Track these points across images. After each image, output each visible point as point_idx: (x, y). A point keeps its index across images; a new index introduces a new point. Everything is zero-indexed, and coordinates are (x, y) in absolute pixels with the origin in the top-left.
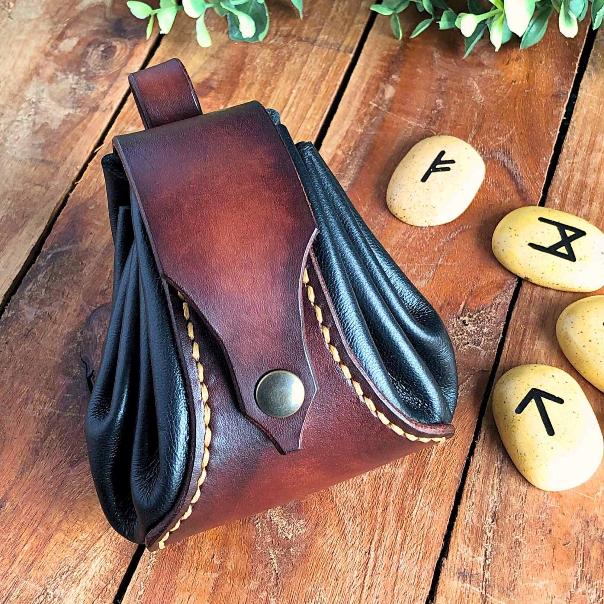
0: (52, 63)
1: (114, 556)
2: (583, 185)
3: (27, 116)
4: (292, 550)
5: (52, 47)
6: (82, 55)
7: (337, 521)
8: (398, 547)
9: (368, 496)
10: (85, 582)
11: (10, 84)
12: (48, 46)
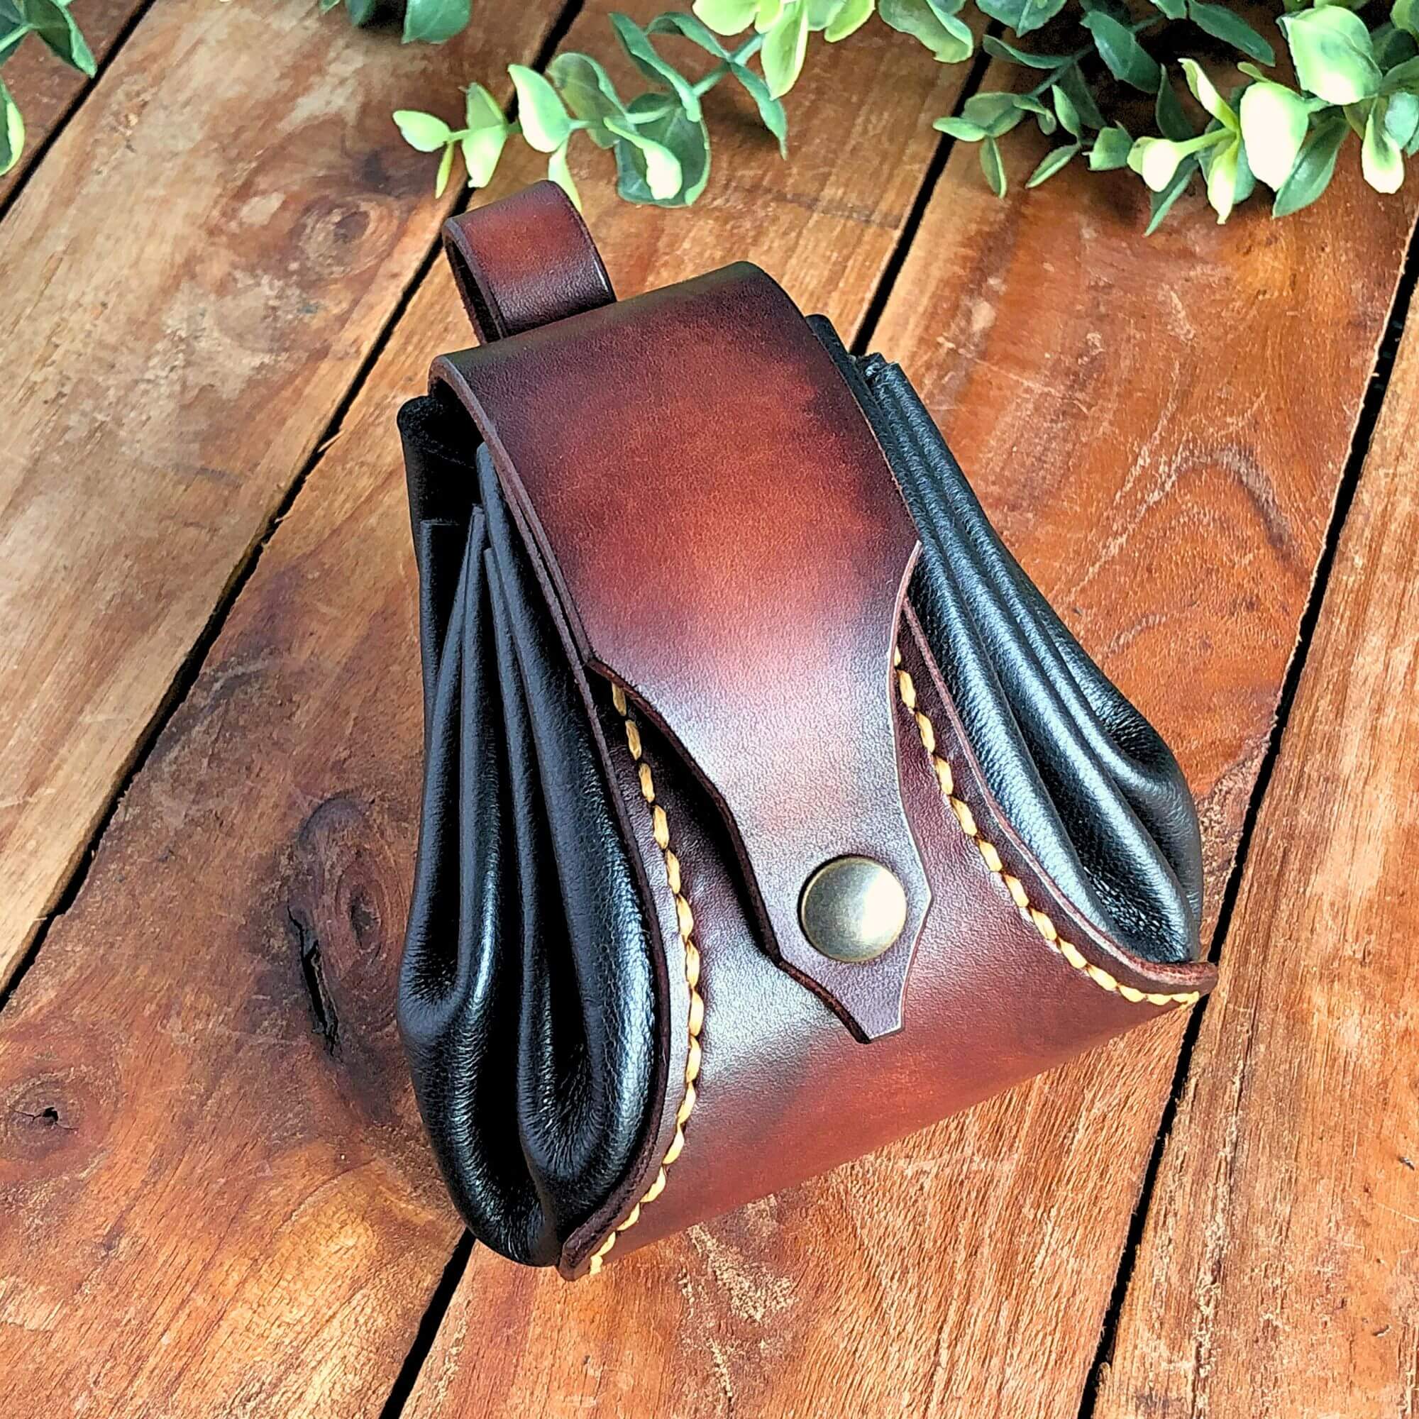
0: (223, 251)
1: (362, 1359)
2: (1417, 525)
3: (167, 369)
4: (762, 1345)
5: (224, 214)
6: (292, 232)
7: (864, 1281)
8: (1001, 1339)
9: (933, 1223)
11: (130, 297)
12: (216, 213)
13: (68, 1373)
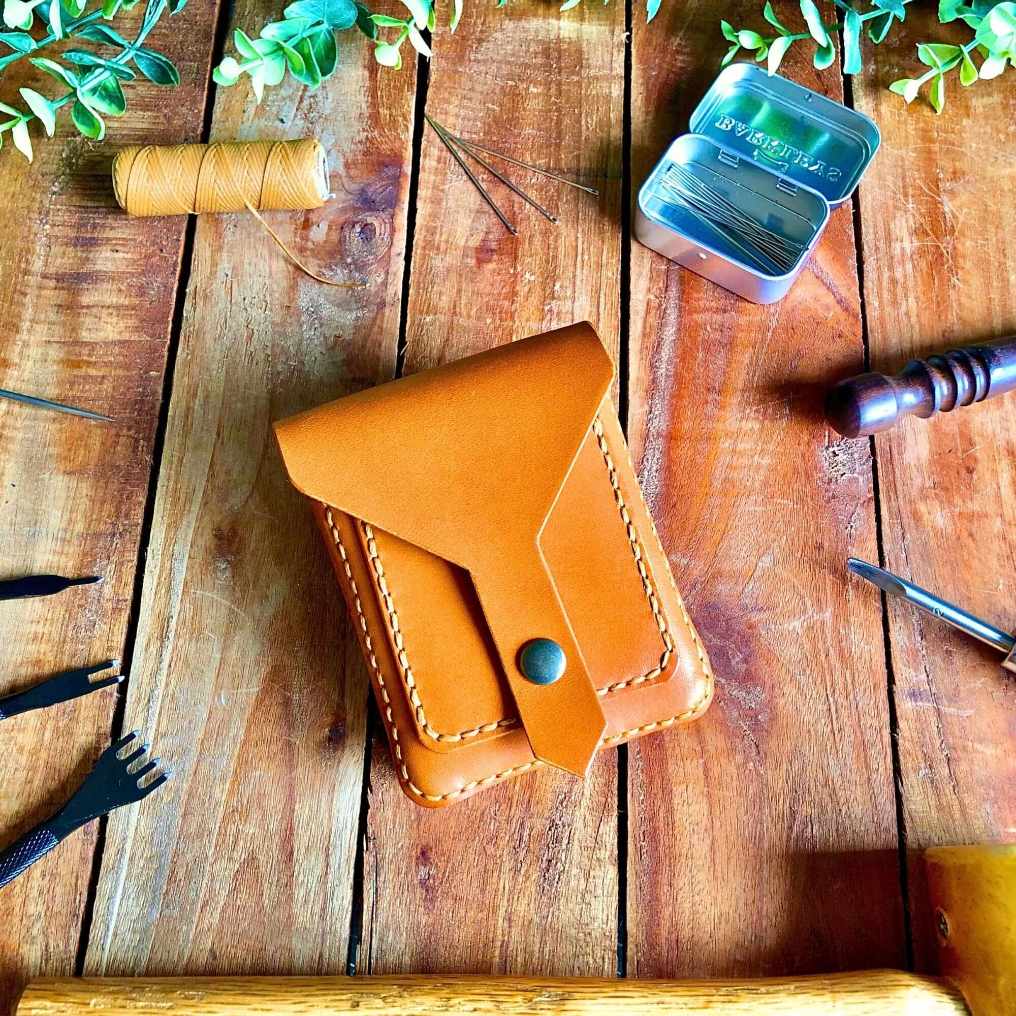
0: (311, 259)
1: (601, 770)
2: (893, 281)
3: (313, 330)
4: (760, 717)
5: (302, 239)
6: (339, 241)
7: (789, 679)
8: (850, 687)
9: (808, 647)
10: (585, 802)
11: (276, 295)
12: (298, 239)
13: (482, 814)
